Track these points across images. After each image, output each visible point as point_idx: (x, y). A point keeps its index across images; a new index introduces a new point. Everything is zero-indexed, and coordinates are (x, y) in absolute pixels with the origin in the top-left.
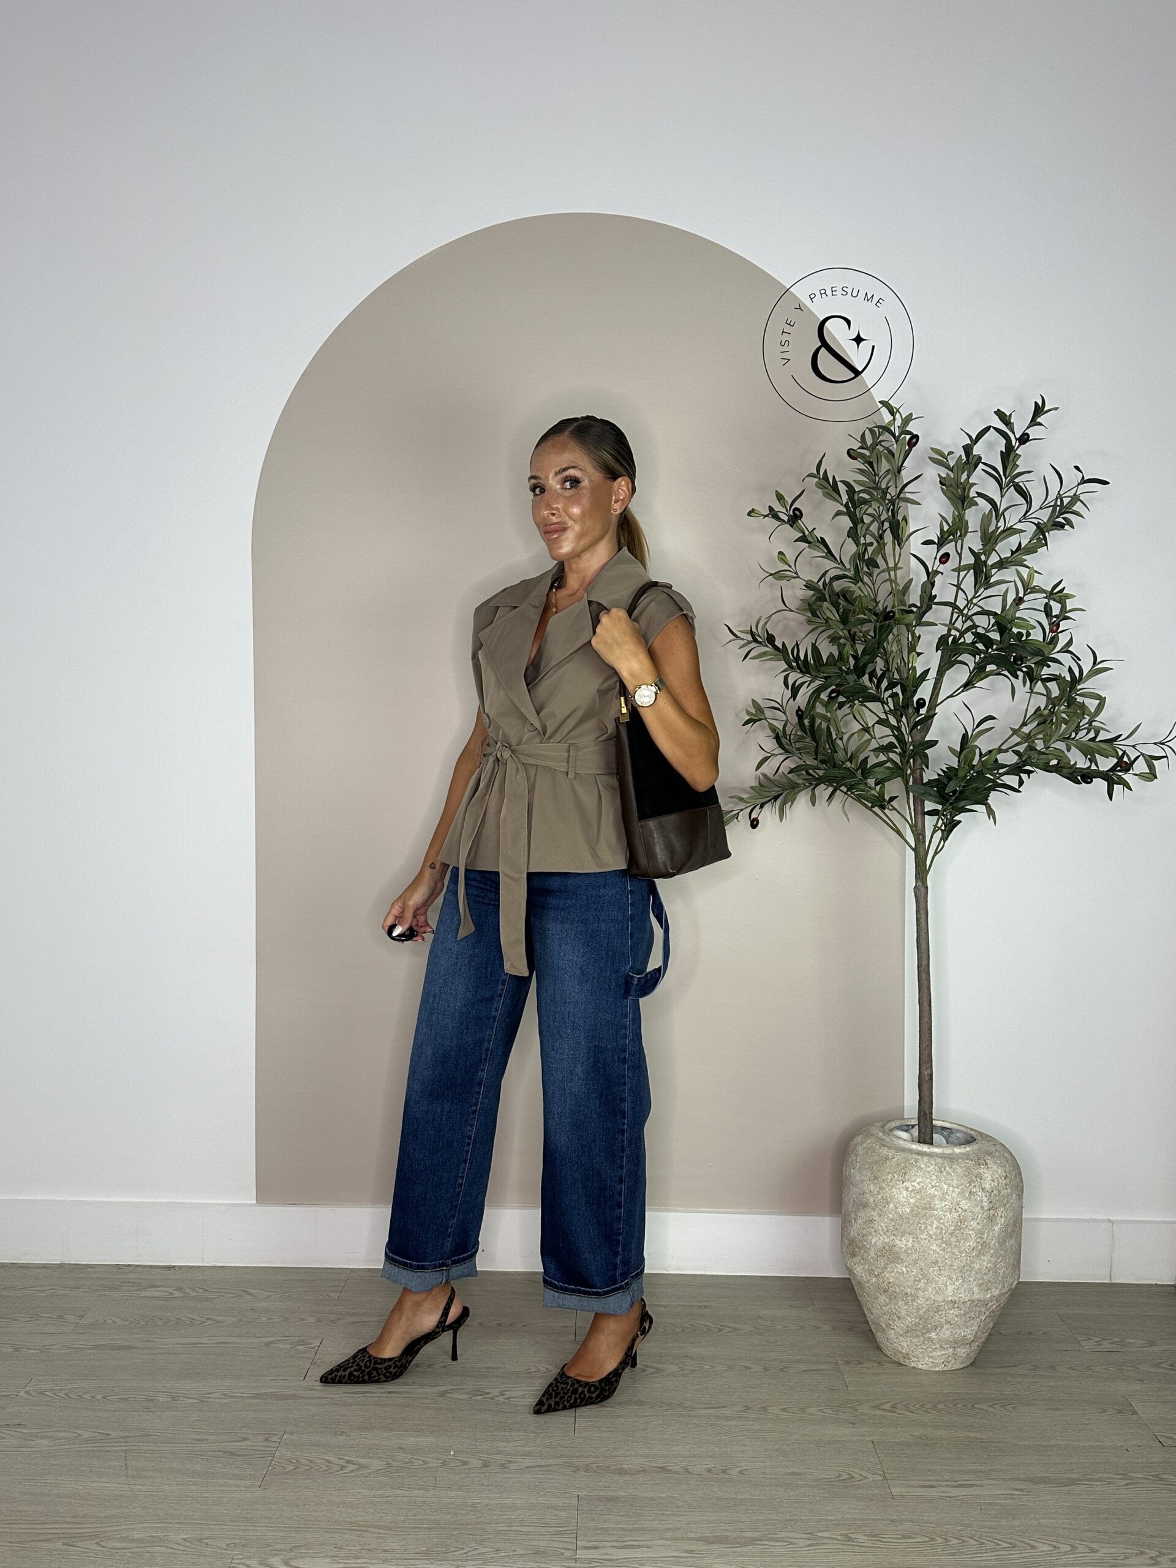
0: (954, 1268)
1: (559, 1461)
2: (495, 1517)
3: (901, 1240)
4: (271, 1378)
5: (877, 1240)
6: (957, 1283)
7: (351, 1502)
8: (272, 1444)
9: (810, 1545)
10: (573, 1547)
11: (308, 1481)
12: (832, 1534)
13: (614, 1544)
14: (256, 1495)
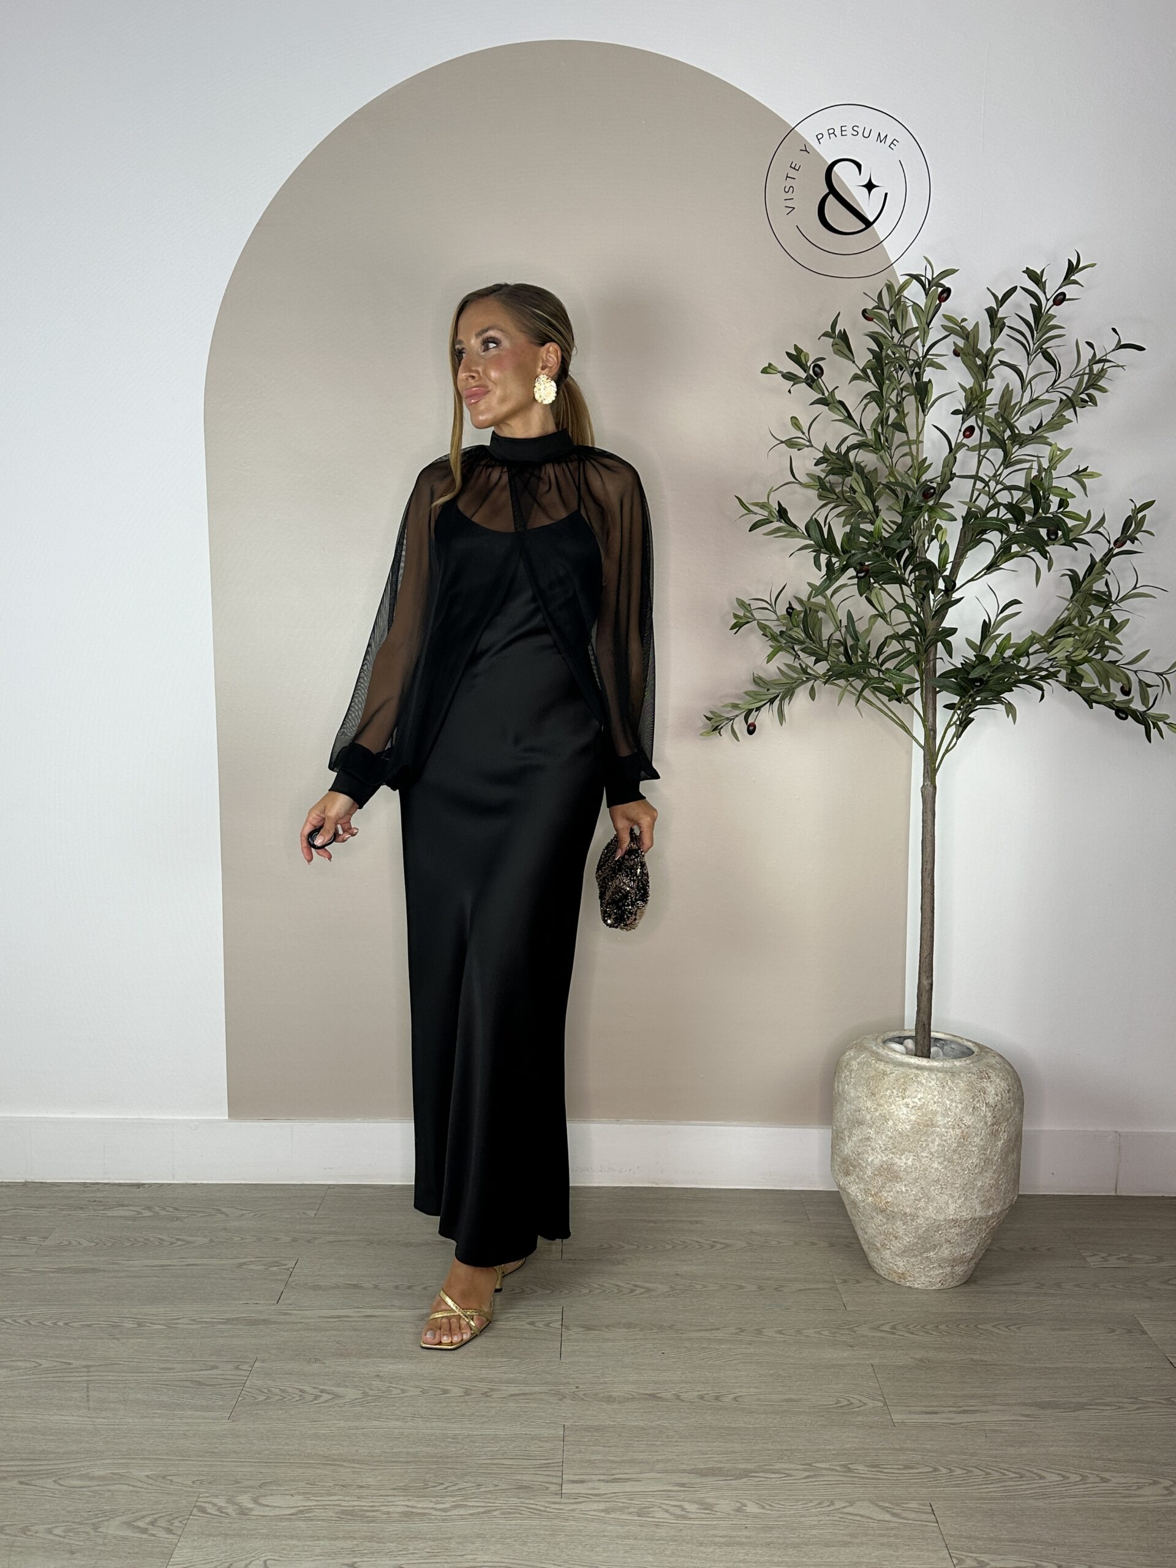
0: (957, 1185)
1: (544, 1388)
2: (477, 1449)
3: (900, 1159)
4: (242, 1302)
5: (875, 1158)
6: (959, 1202)
7: (324, 1435)
8: (242, 1373)
9: (807, 1477)
10: (559, 1481)
11: (280, 1412)
12: (830, 1465)
13: (602, 1477)
14: (225, 1427)
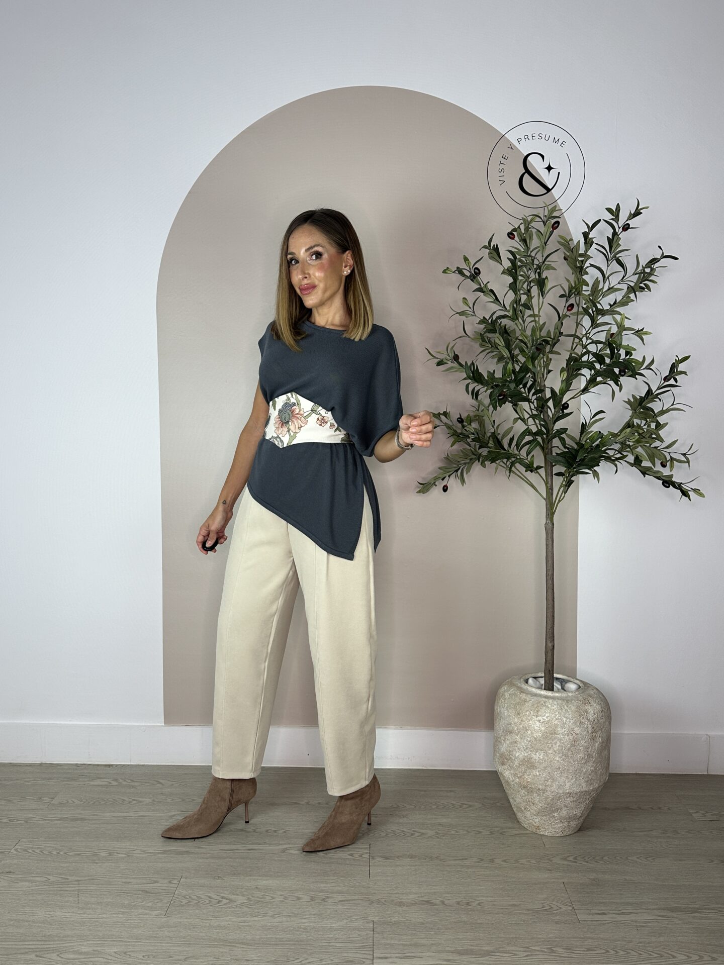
0: (571, 771)
1: (360, 897)
2: (319, 936)
3: (536, 755)
5: (520, 754)
6: (572, 781)
8: (173, 885)
9: (527, 956)
11: (197, 911)
12: (541, 948)
13: (397, 955)
14: (162, 921)
